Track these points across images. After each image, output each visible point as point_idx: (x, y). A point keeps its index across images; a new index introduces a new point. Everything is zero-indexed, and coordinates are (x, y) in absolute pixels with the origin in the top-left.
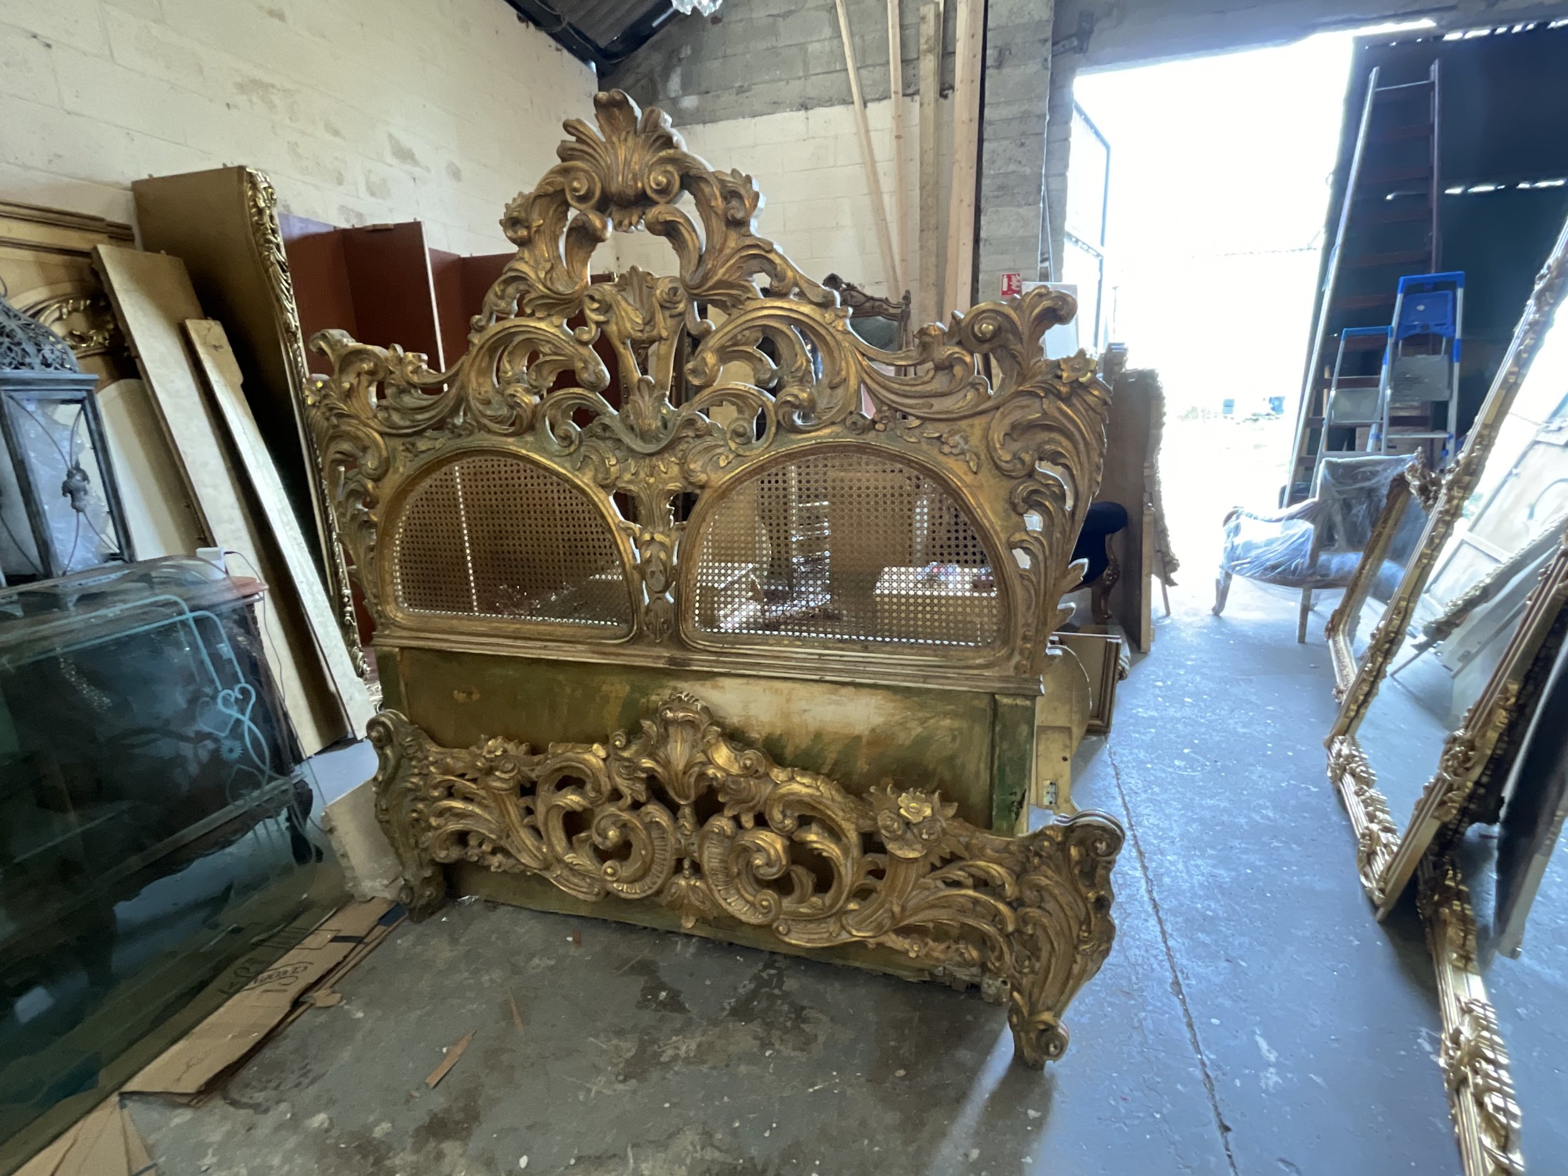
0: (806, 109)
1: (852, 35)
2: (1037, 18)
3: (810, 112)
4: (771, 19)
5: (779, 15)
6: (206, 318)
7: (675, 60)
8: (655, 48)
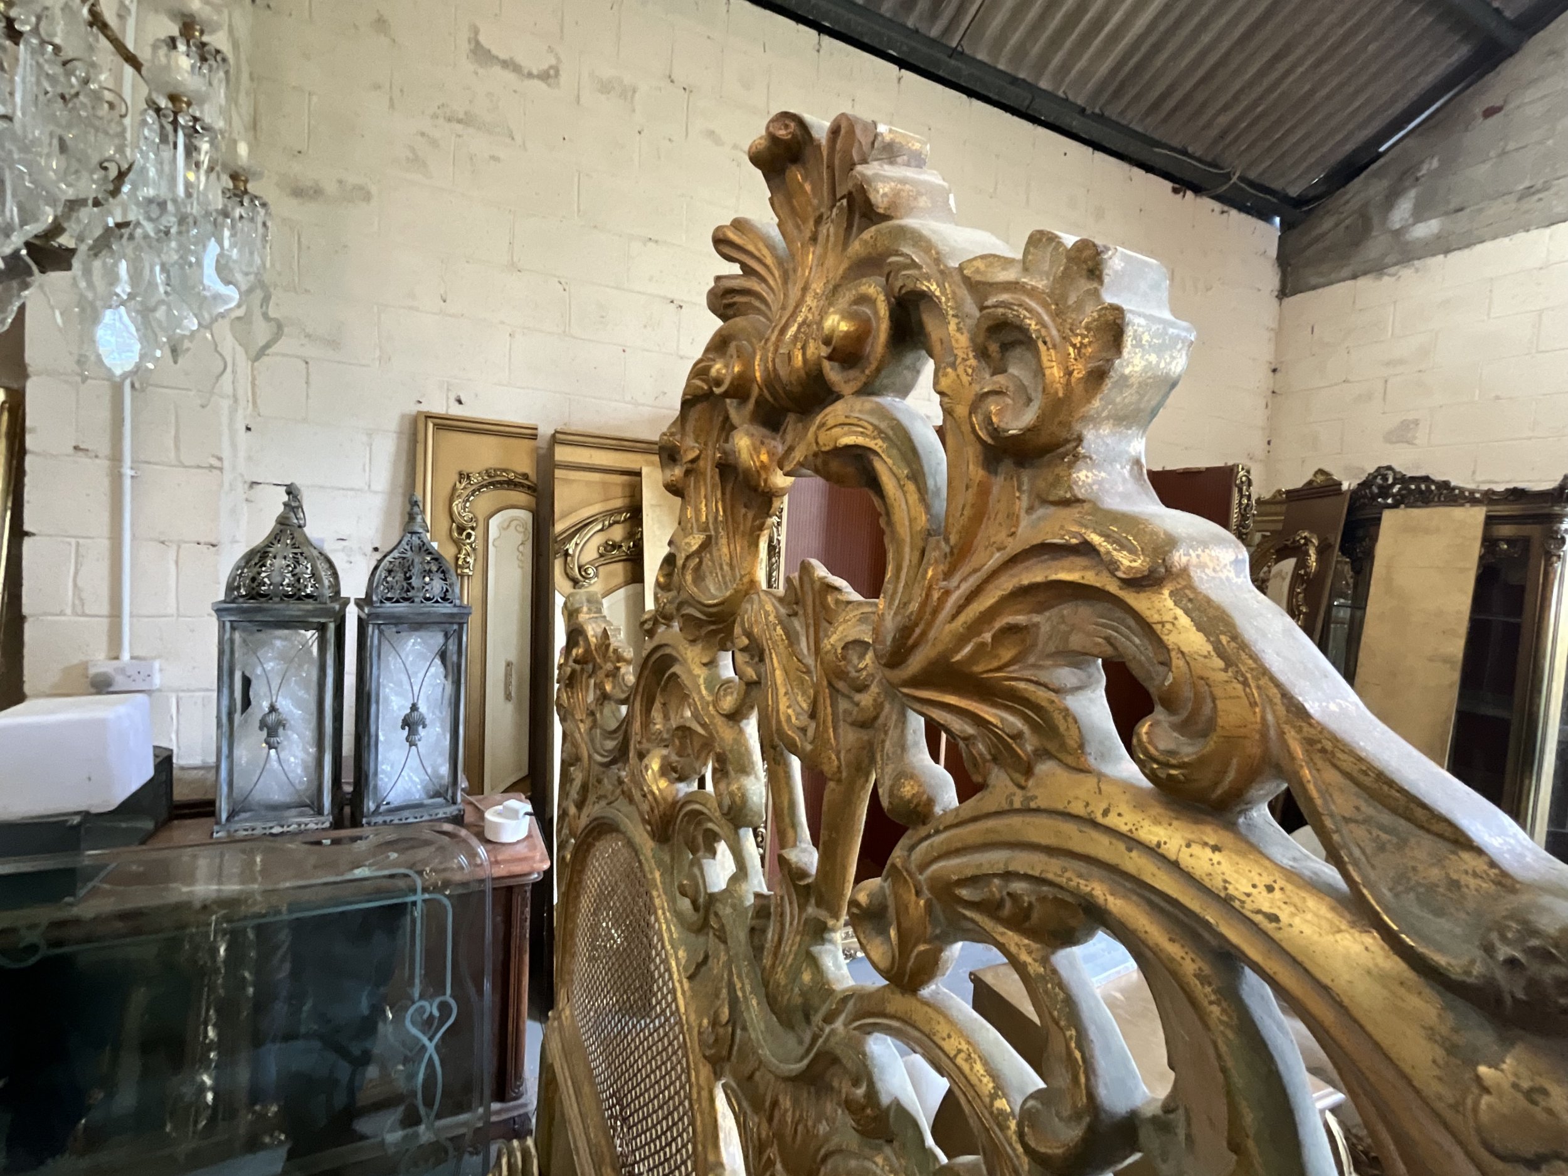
7: (1408, 182)
8: (1377, 175)
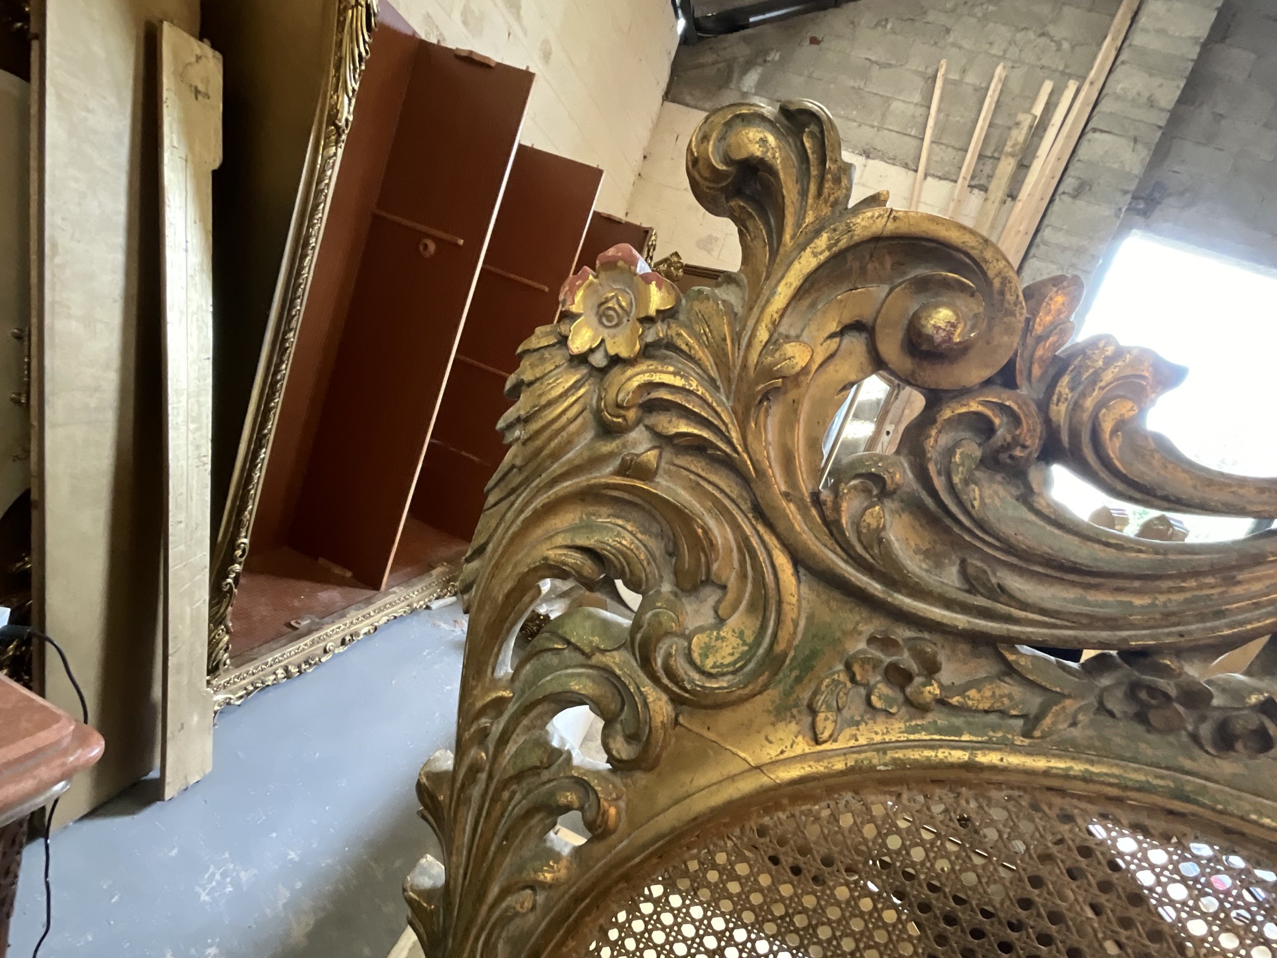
0: (868, 157)
1: (939, 110)
2: (1127, 169)
3: (870, 162)
4: (868, 63)
5: (876, 63)
6: (201, 38)
7: (760, 60)
8: (747, 40)
